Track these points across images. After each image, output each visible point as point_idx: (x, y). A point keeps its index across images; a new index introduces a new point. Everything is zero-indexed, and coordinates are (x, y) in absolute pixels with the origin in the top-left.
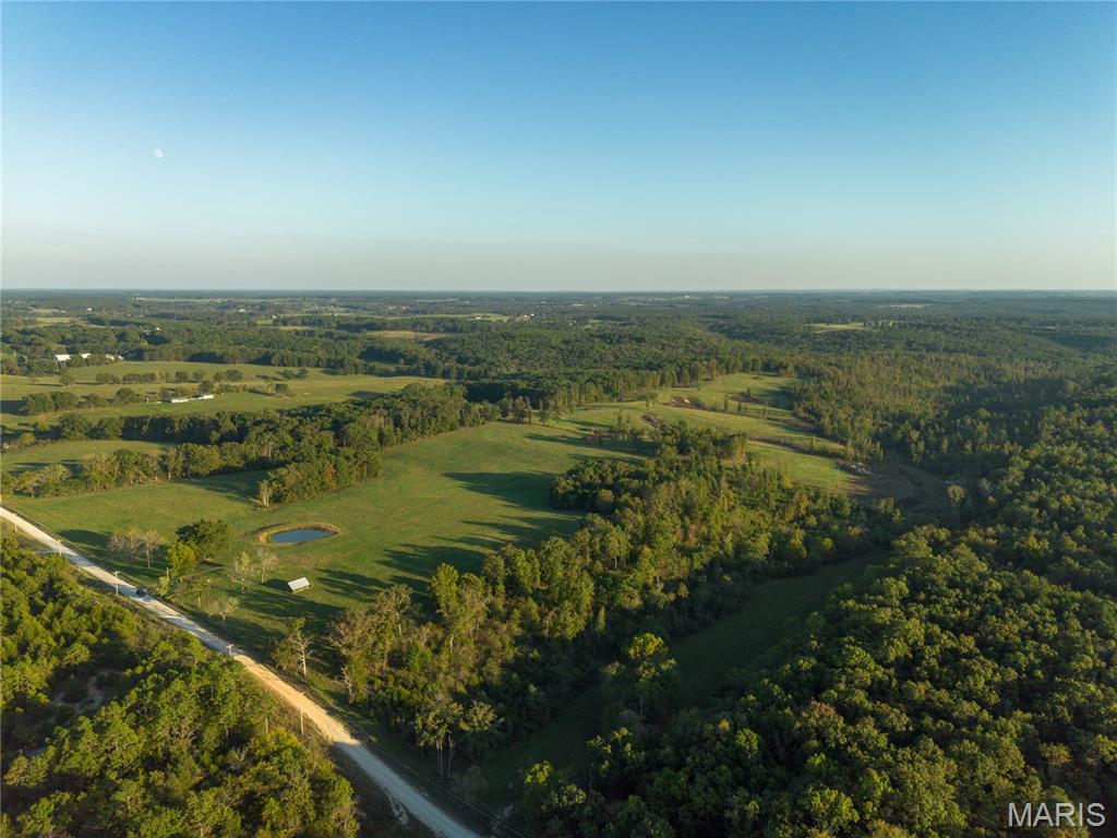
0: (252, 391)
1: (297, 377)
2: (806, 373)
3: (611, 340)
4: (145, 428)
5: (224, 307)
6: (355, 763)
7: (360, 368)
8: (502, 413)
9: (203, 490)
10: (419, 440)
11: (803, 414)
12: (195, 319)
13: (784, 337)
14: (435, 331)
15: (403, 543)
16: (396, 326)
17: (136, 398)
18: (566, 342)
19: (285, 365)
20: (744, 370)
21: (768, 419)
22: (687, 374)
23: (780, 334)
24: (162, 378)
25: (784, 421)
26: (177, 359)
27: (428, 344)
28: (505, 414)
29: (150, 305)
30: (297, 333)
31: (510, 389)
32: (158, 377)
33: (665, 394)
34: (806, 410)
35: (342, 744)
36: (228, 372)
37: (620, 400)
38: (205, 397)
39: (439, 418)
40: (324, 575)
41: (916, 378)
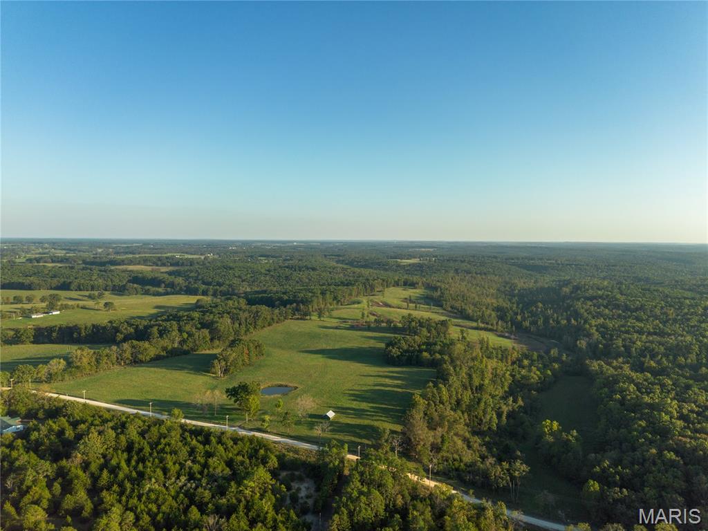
0: (84, 308)
7: (139, 290)
8: (293, 314)
11: (450, 309)
16: (131, 262)
21: (434, 312)
27: (170, 274)
36: (51, 295)
38: (54, 313)
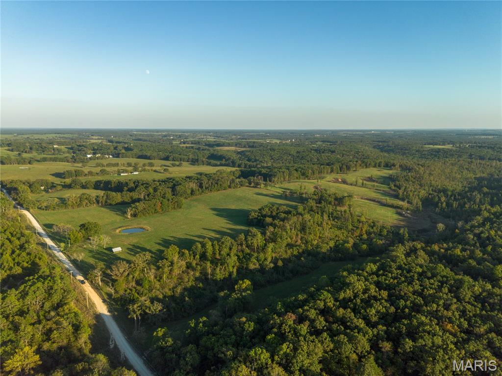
0: (155, 171)
1: (178, 166)
2: (404, 168)
3: (320, 151)
4: (102, 185)
5: (165, 136)
6: (104, 322)
7: (205, 162)
8: (249, 183)
9: (108, 210)
10: (209, 193)
11: (393, 188)
12: (149, 141)
13: (407, 151)
14: (245, 147)
15: (171, 235)
16: (229, 145)
17: (107, 173)
18: (298, 152)
19: (174, 161)
20: (375, 166)
21: (376, 190)
22: (345, 167)
23: (406, 150)
24: (122, 165)
25: (383, 191)
26: (132, 157)
27: (239, 153)
28: (250, 183)
29: (136, 135)
30: (187, 147)
31: (258, 173)
32: (120, 164)
33: (330, 177)
34: (395, 186)
35: (103, 314)
36: (150, 163)
37: (309, 179)
38: (135, 173)
39: (219, 184)
40: (131, 247)
41: (465, 172)
